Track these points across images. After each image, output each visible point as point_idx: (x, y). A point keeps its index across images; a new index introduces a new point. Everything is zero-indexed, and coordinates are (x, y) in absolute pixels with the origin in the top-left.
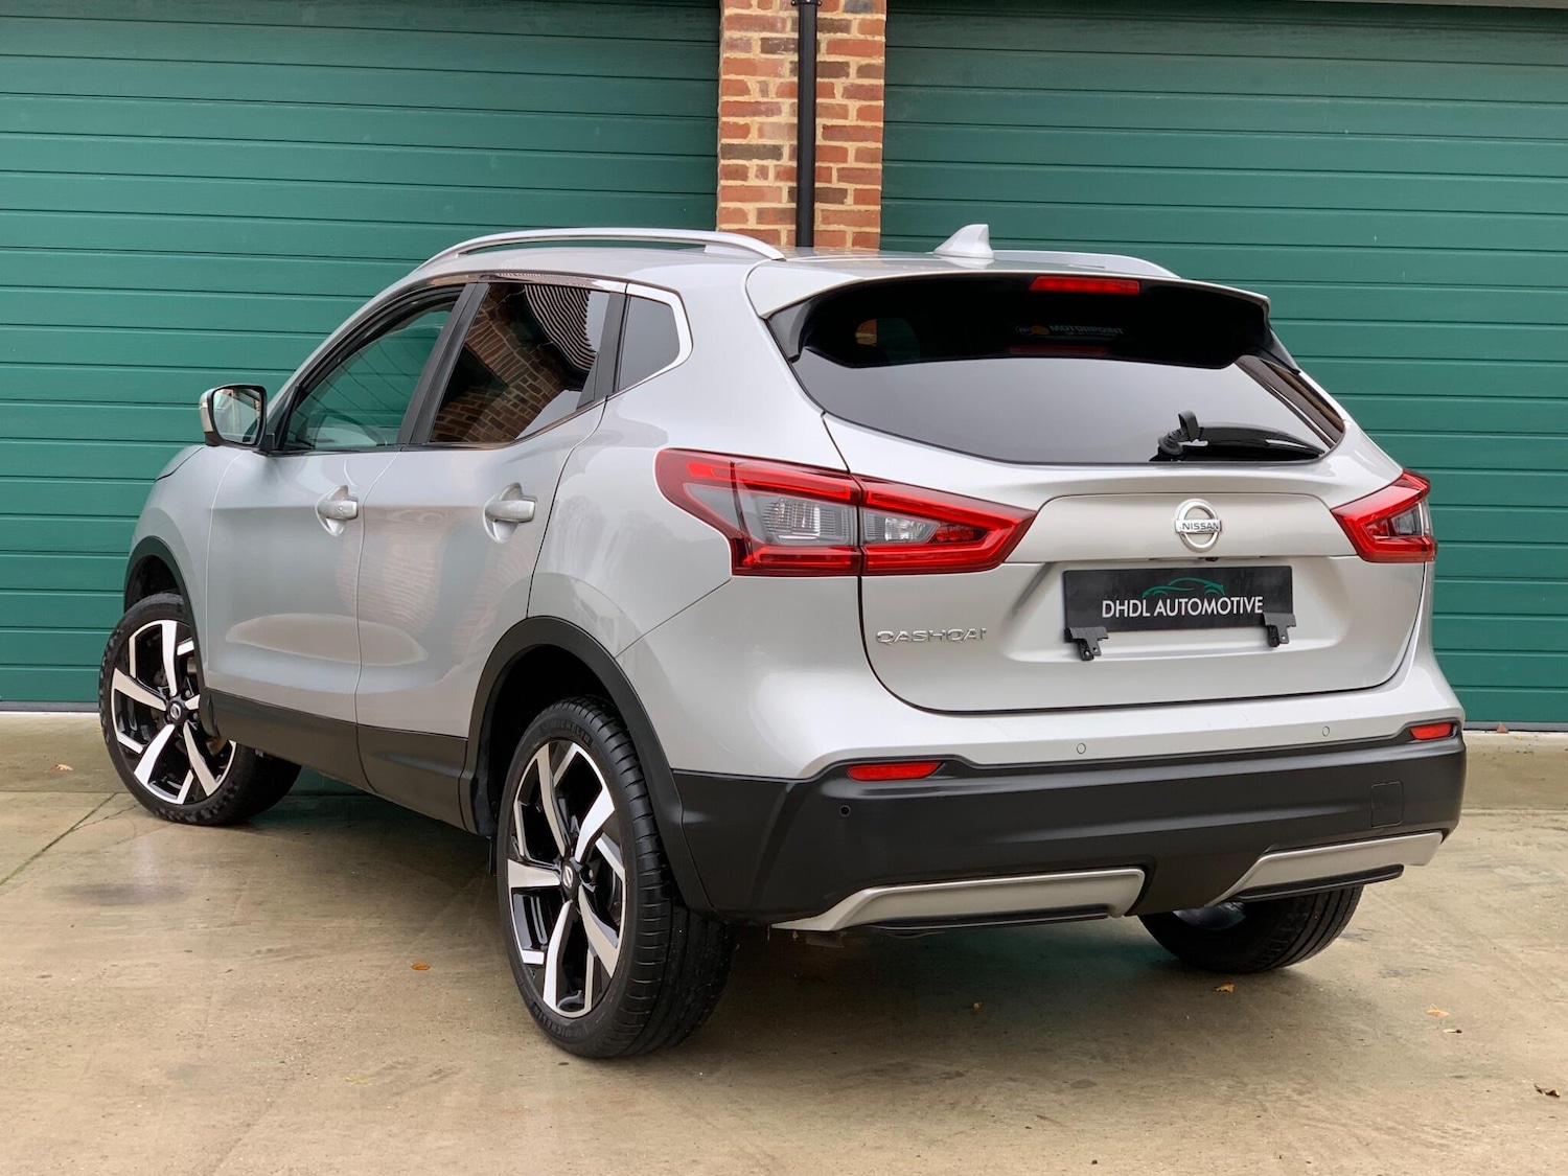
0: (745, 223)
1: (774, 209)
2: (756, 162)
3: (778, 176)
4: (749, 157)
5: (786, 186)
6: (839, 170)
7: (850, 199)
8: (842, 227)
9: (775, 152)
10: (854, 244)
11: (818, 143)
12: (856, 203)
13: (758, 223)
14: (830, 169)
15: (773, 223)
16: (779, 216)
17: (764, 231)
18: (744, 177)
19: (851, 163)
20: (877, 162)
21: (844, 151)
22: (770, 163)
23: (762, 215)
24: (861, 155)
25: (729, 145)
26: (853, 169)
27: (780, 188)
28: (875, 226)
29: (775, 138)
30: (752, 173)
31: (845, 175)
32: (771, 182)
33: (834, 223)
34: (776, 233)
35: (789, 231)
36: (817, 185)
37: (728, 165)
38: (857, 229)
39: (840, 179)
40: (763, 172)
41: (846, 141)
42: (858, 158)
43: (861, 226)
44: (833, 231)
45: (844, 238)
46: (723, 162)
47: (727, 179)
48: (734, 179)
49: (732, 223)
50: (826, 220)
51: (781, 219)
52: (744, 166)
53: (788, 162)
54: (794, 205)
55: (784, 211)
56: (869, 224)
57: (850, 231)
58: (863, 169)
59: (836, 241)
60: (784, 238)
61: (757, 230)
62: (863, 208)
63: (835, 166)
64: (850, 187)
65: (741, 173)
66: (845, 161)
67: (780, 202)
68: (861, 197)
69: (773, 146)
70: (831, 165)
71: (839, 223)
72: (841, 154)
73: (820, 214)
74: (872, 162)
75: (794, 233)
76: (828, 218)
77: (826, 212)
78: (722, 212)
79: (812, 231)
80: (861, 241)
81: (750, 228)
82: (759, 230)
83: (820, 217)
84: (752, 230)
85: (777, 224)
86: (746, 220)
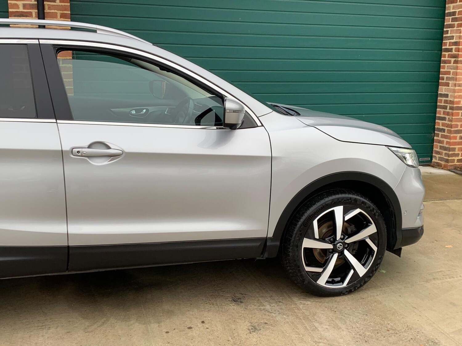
1: (30, 4)
8: (56, 11)
10: (61, 17)
12: (60, 2)
13: (23, 9)
15: (29, 9)
16: (31, 6)
17: (26, 12)
23: (25, 6)
28: (68, 11)
33: (52, 10)
34: (31, 13)
35: (36, 12)
38: (62, 12)
43: (63, 11)
44: (53, 13)
45: (57, 15)
49: (13, 9)
50: (49, 8)
54: (36, 3)
55: (33, 5)
57: (59, 13)
59: (53, 16)
60: (34, 15)
62: (63, 4)
73: (47, 6)
75: (37, 13)
76: (50, 8)
77: (49, 5)
78: (9, 5)
79: (44, 13)
80: (63, 16)
81: (21, 11)
82: (24, 12)
83: (46, 7)
84: (21, 12)
85: (31, 9)
86: (19, 8)
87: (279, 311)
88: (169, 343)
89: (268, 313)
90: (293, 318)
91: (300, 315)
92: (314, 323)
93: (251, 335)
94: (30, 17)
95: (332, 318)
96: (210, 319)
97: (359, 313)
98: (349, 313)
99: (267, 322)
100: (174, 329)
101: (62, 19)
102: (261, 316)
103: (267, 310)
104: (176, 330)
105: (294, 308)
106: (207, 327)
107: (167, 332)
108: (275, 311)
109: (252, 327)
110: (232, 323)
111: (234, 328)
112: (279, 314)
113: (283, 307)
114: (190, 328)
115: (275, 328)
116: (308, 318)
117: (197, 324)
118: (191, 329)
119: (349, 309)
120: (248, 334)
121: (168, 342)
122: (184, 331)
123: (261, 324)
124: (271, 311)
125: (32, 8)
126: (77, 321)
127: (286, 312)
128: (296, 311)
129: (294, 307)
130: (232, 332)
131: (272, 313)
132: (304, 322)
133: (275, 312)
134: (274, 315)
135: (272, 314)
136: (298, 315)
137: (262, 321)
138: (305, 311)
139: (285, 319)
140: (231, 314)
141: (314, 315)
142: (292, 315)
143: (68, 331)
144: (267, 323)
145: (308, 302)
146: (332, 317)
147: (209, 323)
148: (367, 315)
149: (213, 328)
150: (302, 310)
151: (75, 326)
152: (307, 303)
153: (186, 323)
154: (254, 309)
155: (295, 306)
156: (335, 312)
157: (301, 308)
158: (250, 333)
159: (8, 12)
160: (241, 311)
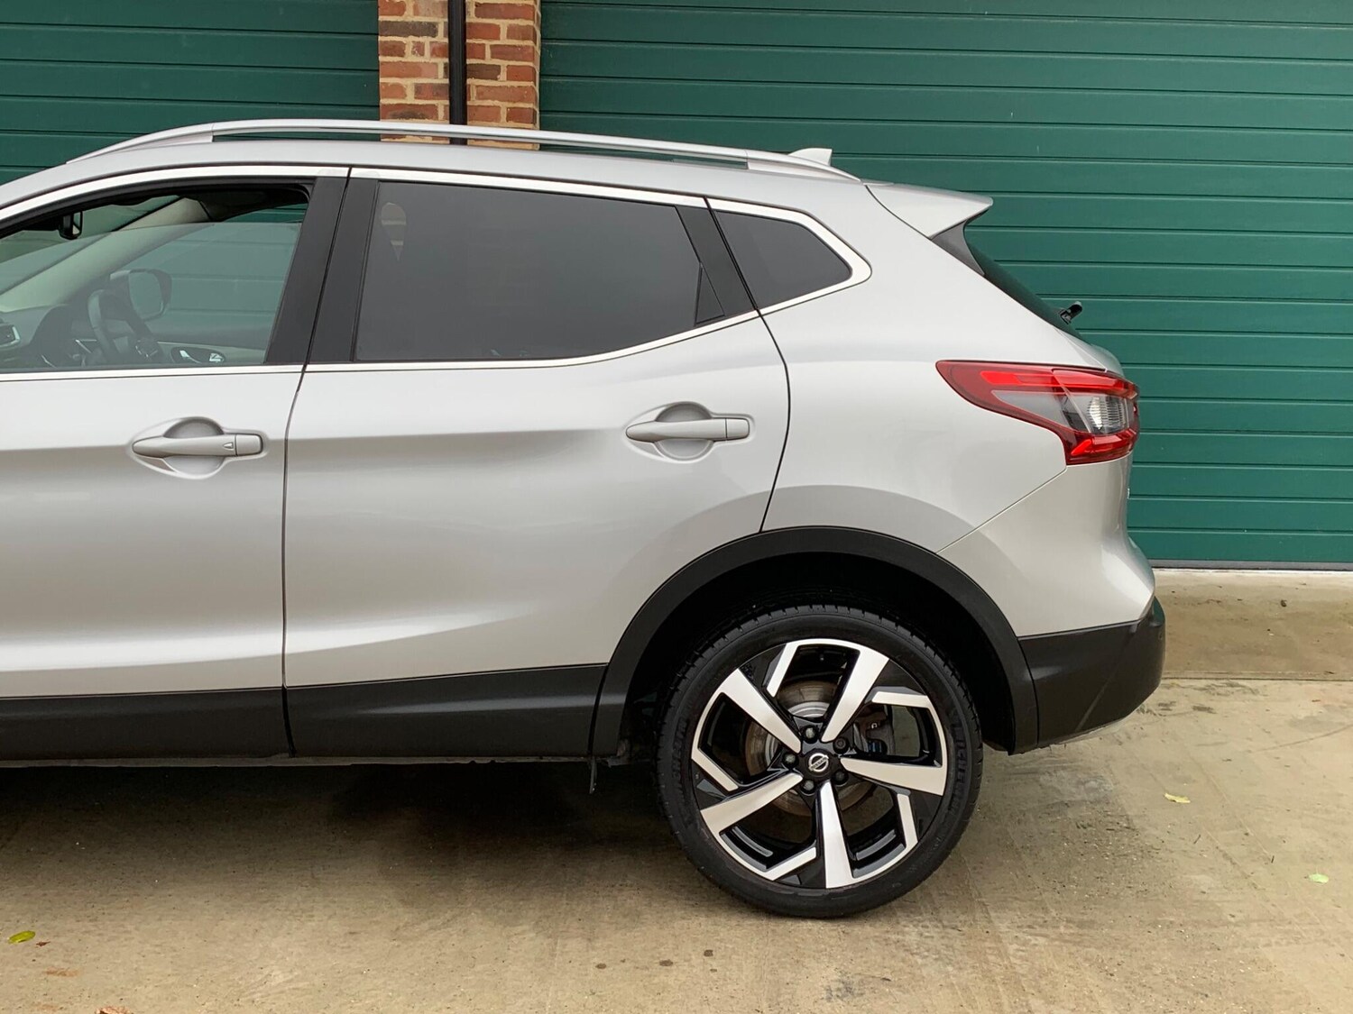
0: (403, 98)
1: (432, 85)
2: (412, 38)
3: (433, 53)
4: (406, 35)
5: (442, 62)
6: (492, 47)
7: (503, 76)
8: (496, 103)
9: (430, 29)
10: (508, 119)
11: (468, 20)
12: (509, 78)
13: (416, 98)
14: (483, 46)
15: (430, 99)
16: (435, 91)
17: (421, 105)
18: (402, 54)
19: (504, 40)
20: (528, 39)
21: (497, 28)
22: (426, 40)
23: (419, 90)
24: (512, 32)
25: (386, 22)
26: (504, 45)
27: (436, 64)
28: (532, 102)
29: (430, 15)
30: (408, 50)
31: (499, 52)
32: (427, 58)
33: (487, 99)
34: (434, 108)
35: (445, 106)
36: (469, 61)
37: (386, 42)
38: (511, 105)
39: (492, 57)
40: (419, 49)
41: (497, 18)
42: (509, 37)
43: (514, 102)
44: (488, 107)
45: (498, 113)
46: (380, 38)
47: (385, 55)
48: (392, 55)
49: (391, 97)
50: (481, 96)
51: (438, 95)
52: (401, 42)
53: (442, 38)
54: (447, 81)
55: (441, 86)
56: (522, 100)
57: (504, 106)
58: (515, 46)
59: (490, 116)
60: (441, 113)
61: (414, 105)
62: (515, 84)
63: (488, 43)
64: (503, 64)
65: (398, 50)
66: (498, 38)
67: (436, 77)
68: (514, 74)
69: (428, 23)
70: (484, 42)
71: (493, 99)
72: (493, 32)
73: (474, 90)
74: (524, 39)
75: (448, 108)
76: (482, 93)
77: (480, 88)
78: (382, 87)
79: (465, 107)
80: (515, 117)
81: (409, 103)
82: (418, 105)
83: (473, 93)
84: (411, 105)
85: (433, 99)
86: (404, 96)
87: (938, 952)
88: (594, 994)
89: (903, 954)
90: (974, 975)
91: (998, 970)
92: (1030, 997)
93: (829, 1004)
94: (432, 118)
95: (1092, 992)
96: (731, 946)
97: (1184, 987)
98: (1154, 984)
99: (889, 977)
100: (623, 961)
101: (512, 123)
102: (879, 959)
103: (904, 946)
104: (627, 965)
105: (988, 951)
106: (714, 968)
107: (601, 966)
108: (928, 951)
109: (841, 986)
110: (788, 966)
111: (788, 981)
112: (936, 959)
113: (957, 944)
114: (666, 963)
115: (907, 995)
116: (1018, 982)
117: (690, 955)
118: (669, 968)
119: (1158, 972)
120: (820, 1002)
121: (591, 991)
122: (647, 968)
123: (871, 979)
124: (918, 948)
125: (437, 96)
126: (386, 909)
127: (960, 958)
128: (991, 958)
129: (990, 948)
130: (779, 990)
131: (917, 954)
132: (1001, 990)
133: (926, 954)
134: (920, 961)
135: (916, 957)
136: (990, 971)
137: (877, 974)
138: (1018, 962)
139: (948, 975)
140: (797, 943)
141: (1040, 977)
142: (973, 967)
143: (353, 930)
144: (888, 980)
145: (1038, 938)
146: (1095, 989)
147: (723, 957)
148: (1206, 996)
149: (728, 973)
150: (1011, 958)
151: (375, 919)
152: (1036, 940)
153: (662, 949)
154: (867, 938)
155: (993, 945)
156: (1109, 976)
157: (1011, 952)
158: (829, 999)
159: (379, 106)
160: (827, 939)
